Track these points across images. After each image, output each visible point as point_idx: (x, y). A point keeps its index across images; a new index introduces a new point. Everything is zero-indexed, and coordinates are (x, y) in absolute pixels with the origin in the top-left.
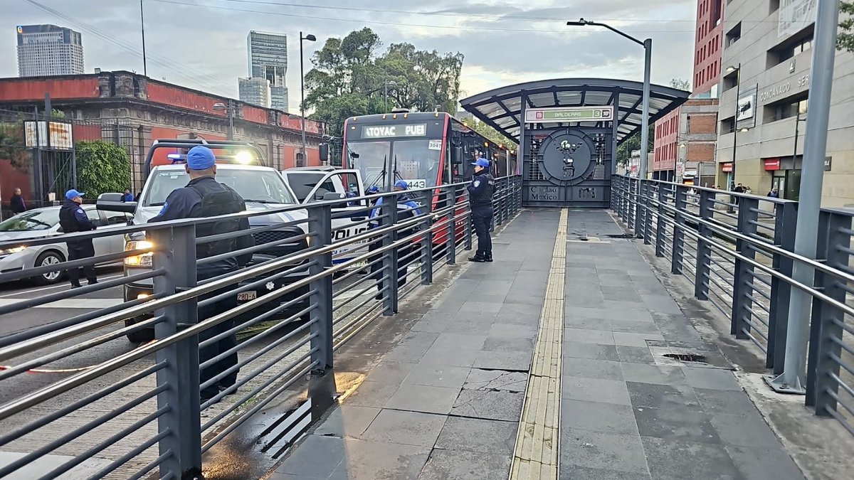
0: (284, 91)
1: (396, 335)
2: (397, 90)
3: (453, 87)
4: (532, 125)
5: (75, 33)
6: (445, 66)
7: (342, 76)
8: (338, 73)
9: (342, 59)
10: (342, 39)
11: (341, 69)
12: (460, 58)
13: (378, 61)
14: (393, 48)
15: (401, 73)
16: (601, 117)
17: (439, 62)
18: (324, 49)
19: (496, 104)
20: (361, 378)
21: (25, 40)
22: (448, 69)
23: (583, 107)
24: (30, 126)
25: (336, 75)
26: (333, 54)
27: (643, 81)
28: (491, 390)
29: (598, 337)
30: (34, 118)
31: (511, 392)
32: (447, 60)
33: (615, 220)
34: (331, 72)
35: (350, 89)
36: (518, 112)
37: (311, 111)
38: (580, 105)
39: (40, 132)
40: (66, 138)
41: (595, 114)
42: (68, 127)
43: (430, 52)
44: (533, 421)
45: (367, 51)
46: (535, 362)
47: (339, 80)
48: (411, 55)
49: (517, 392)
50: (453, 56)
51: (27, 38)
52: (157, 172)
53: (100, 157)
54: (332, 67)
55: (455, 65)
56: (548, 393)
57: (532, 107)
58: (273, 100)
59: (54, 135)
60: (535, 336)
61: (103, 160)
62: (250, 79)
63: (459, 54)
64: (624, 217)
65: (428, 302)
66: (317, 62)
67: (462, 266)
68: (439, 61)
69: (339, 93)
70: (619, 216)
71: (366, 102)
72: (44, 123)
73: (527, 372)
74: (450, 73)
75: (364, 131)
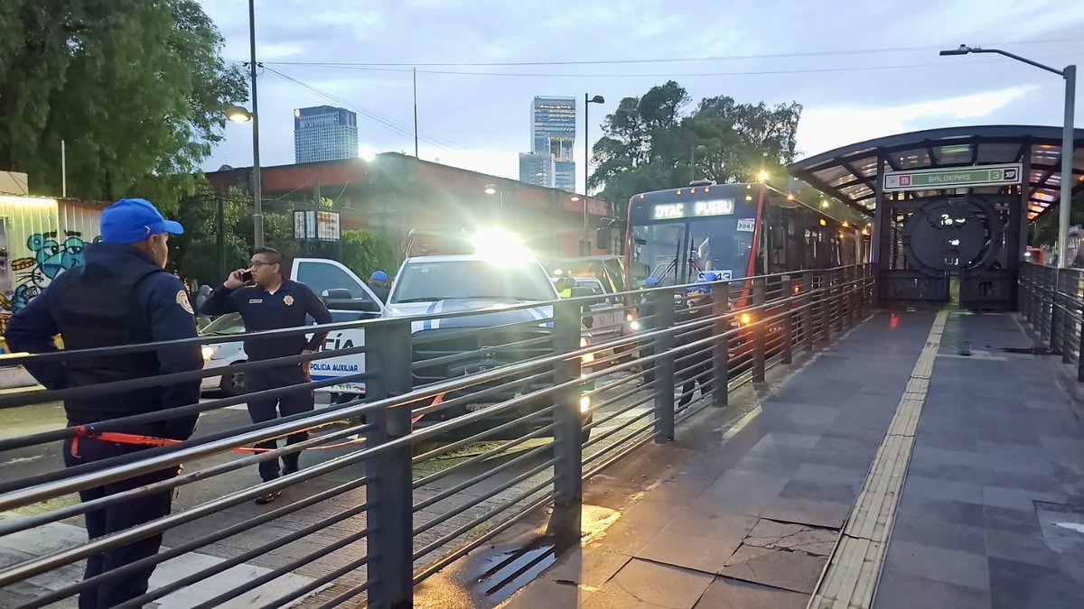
0: (571, 166)
1: (668, 468)
2: (709, 156)
3: (786, 148)
4: (896, 194)
5: (350, 113)
6: (776, 121)
7: (639, 143)
8: (634, 140)
9: (639, 122)
10: (640, 97)
11: (637, 135)
12: (797, 110)
13: (685, 121)
14: (706, 104)
15: (715, 135)
16: (1002, 180)
17: (767, 117)
18: (617, 112)
19: (841, 169)
20: (615, 516)
21: (302, 125)
22: (779, 125)
23: (974, 167)
24: (299, 216)
25: (632, 141)
26: (628, 117)
27: (1062, 125)
28: (782, 549)
29: (956, 492)
30: (303, 208)
31: (810, 554)
32: (778, 113)
33: (1021, 328)
34: (625, 139)
35: (648, 159)
36: (873, 178)
37: (601, 188)
38: (971, 164)
39: (308, 222)
40: (333, 229)
41: (992, 175)
42: (336, 217)
43: (755, 105)
44: (833, 595)
45: (671, 110)
46: (853, 518)
47: (636, 149)
48: (728, 110)
49: (817, 556)
50: (788, 107)
51: (304, 122)
52: (407, 265)
53: (367, 250)
54: (626, 133)
55: (789, 119)
56: (865, 561)
57: (896, 169)
58: (558, 177)
59: (322, 226)
60: (861, 483)
61: (369, 252)
62: (532, 153)
63: (795, 105)
64: (1035, 324)
65: (718, 429)
66: (609, 128)
67: (774, 385)
68: (767, 115)
69: (634, 164)
70: (1029, 321)
71: (667, 173)
72: (312, 213)
73: (838, 530)
74: (782, 131)
75: (653, 212)
